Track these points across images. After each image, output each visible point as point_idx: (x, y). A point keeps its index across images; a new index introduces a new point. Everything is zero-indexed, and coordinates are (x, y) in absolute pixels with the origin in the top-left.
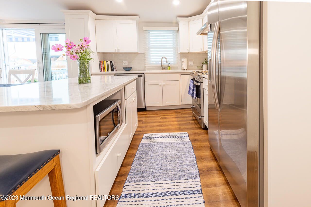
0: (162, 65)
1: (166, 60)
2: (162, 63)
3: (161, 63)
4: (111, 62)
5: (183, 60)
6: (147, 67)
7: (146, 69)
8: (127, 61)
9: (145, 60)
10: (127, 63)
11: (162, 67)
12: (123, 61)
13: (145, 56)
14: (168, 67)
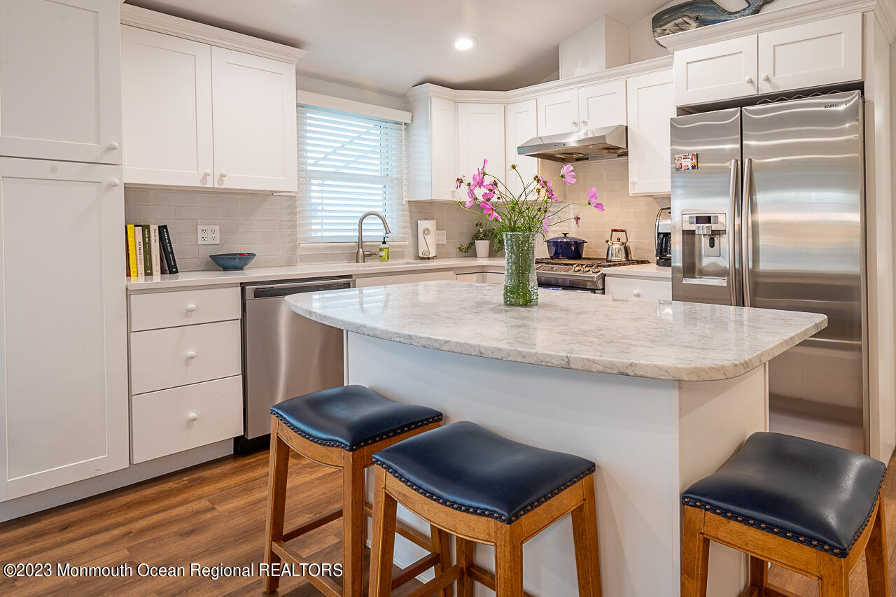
0: (360, 243)
1: (385, 223)
2: (361, 237)
3: (357, 234)
4: (162, 229)
5: (423, 224)
6: (300, 252)
7: (298, 261)
8: (217, 227)
9: (296, 221)
10: (217, 236)
11: (361, 250)
12: (199, 228)
13: (296, 208)
14: (381, 249)
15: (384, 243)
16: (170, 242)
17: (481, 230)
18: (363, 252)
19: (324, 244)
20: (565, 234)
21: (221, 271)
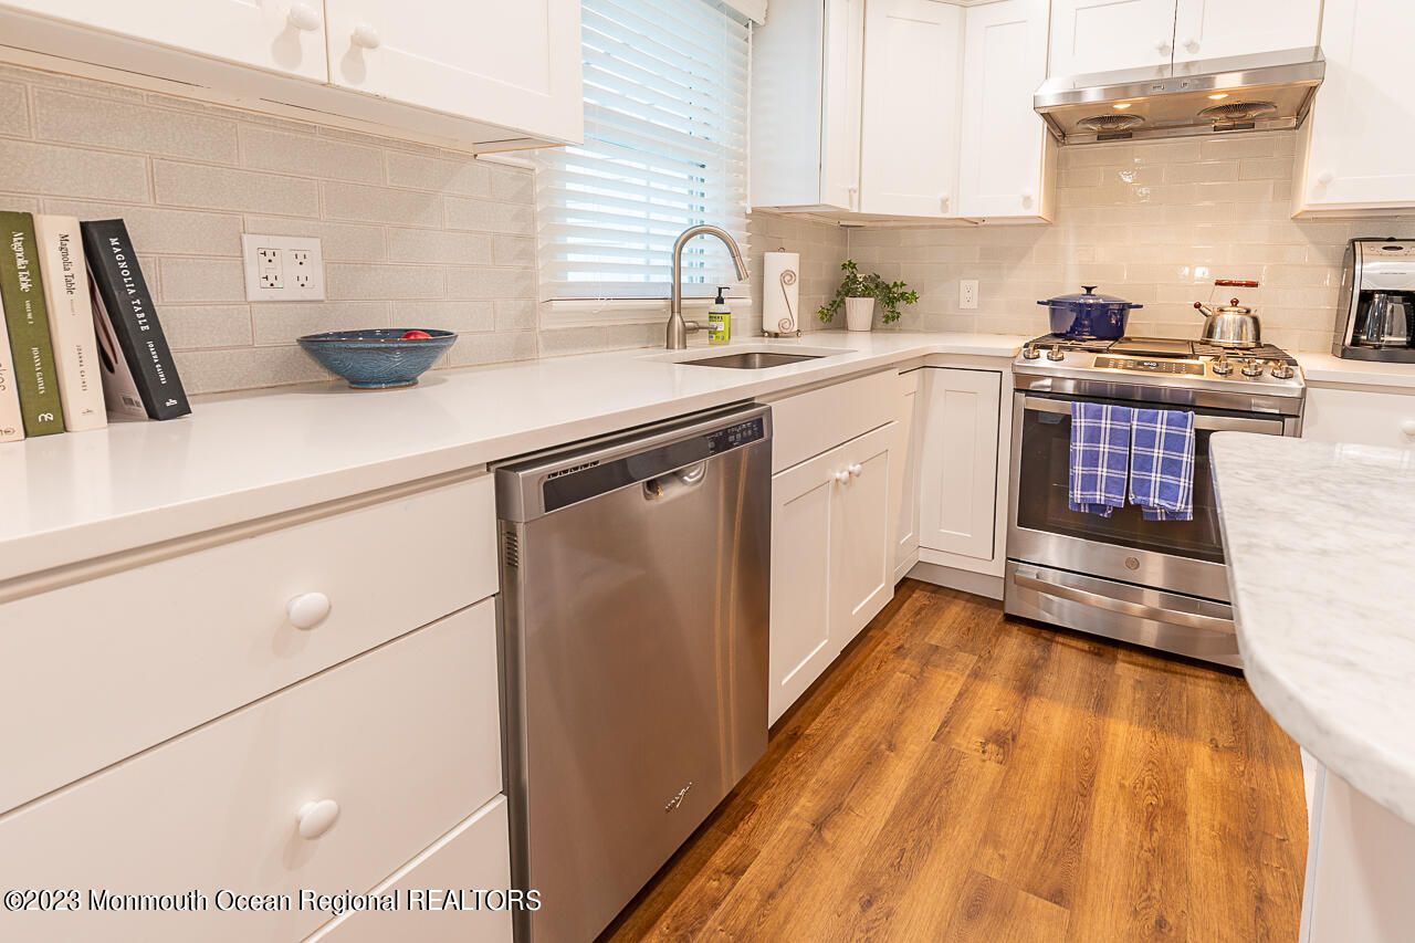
0: (676, 301)
1: (734, 255)
2: (677, 286)
5: (771, 261)
6: (546, 323)
7: (541, 346)
8: (314, 246)
9: (532, 239)
10: (315, 272)
11: (677, 318)
12: (251, 244)
13: (532, 202)
14: (713, 316)
15: (720, 301)
16: (142, 291)
17: (860, 277)
18: (683, 322)
19: (604, 303)
20: (1089, 289)
21: (333, 389)
